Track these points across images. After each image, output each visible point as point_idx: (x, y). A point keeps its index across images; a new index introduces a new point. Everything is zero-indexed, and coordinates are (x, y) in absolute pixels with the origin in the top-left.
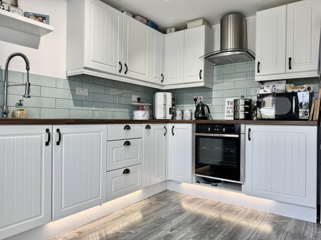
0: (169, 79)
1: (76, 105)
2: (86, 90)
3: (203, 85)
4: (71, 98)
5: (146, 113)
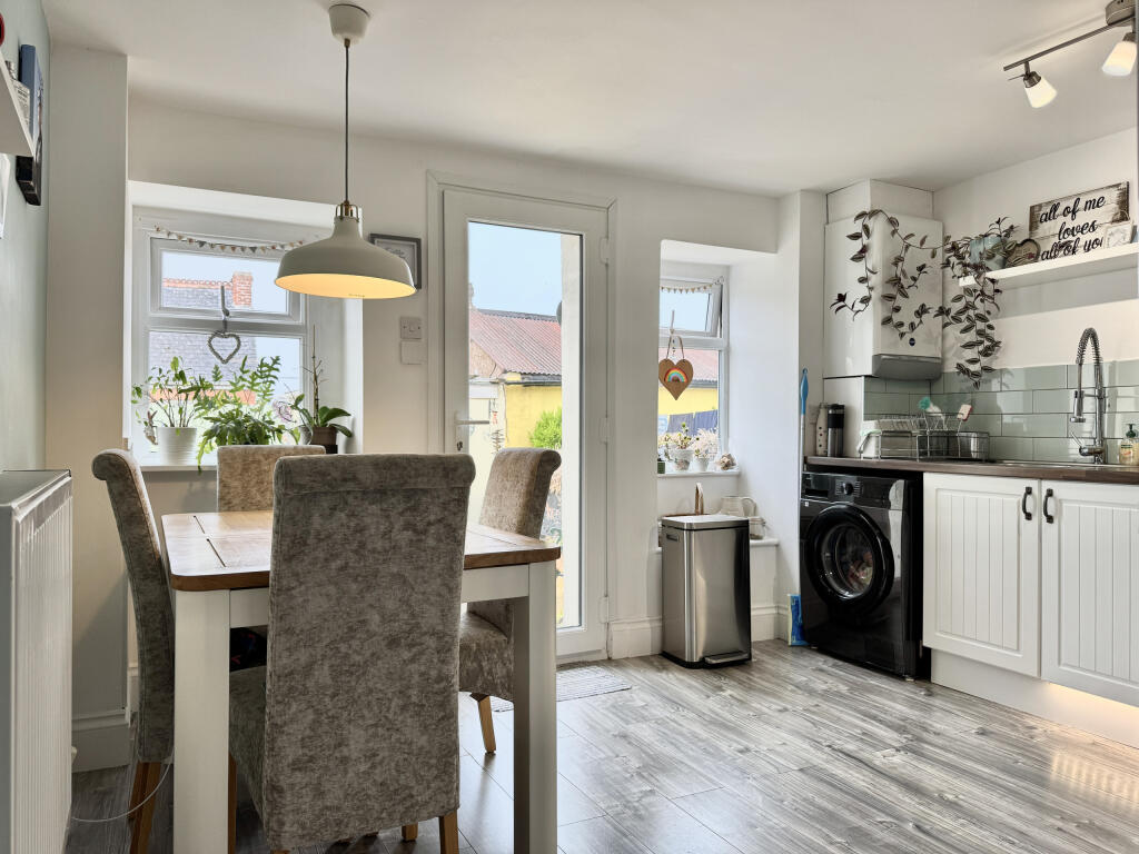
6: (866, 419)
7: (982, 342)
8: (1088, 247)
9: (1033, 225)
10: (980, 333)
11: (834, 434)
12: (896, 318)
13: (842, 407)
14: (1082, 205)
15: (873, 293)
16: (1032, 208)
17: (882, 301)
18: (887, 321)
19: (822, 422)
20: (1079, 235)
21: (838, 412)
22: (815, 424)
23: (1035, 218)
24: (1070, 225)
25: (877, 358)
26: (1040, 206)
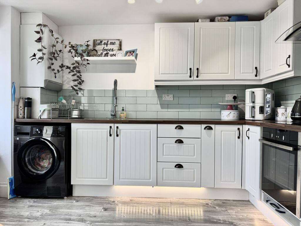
0: (265, 72)
1: (162, 108)
2: (171, 96)
3: (293, 75)
4: (159, 103)
5: (231, 113)
6: (41, 104)
7: (78, 80)
8: (112, 55)
9: (94, 45)
10: (78, 77)
11: (28, 110)
12: (53, 67)
13: (31, 99)
14: (109, 43)
15: (44, 56)
16: (94, 40)
17: (48, 60)
18: (49, 67)
19: (21, 104)
20: (109, 52)
21: (29, 101)
22: (18, 106)
23: (95, 43)
24: (106, 48)
25: (46, 81)
26: (97, 40)
